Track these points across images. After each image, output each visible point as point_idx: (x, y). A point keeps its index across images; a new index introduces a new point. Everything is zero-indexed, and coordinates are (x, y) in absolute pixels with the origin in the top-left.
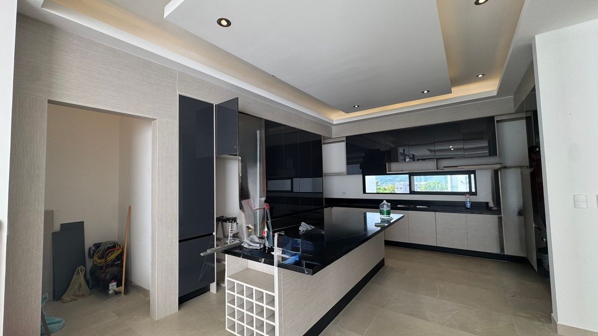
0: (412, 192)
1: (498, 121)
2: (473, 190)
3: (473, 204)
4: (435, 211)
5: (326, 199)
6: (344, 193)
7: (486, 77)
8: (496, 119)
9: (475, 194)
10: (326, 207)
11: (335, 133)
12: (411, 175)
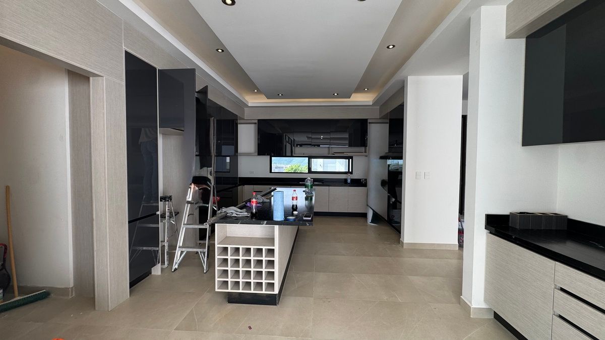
0: (310, 171)
1: (370, 123)
2: (350, 171)
3: (352, 180)
4: (329, 186)
5: (240, 178)
6: (252, 172)
7: (369, 91)
8: (369, 121)
9: (351, 173)
10: (240, 185)
11: (247, 114)
12: (310, 158)
